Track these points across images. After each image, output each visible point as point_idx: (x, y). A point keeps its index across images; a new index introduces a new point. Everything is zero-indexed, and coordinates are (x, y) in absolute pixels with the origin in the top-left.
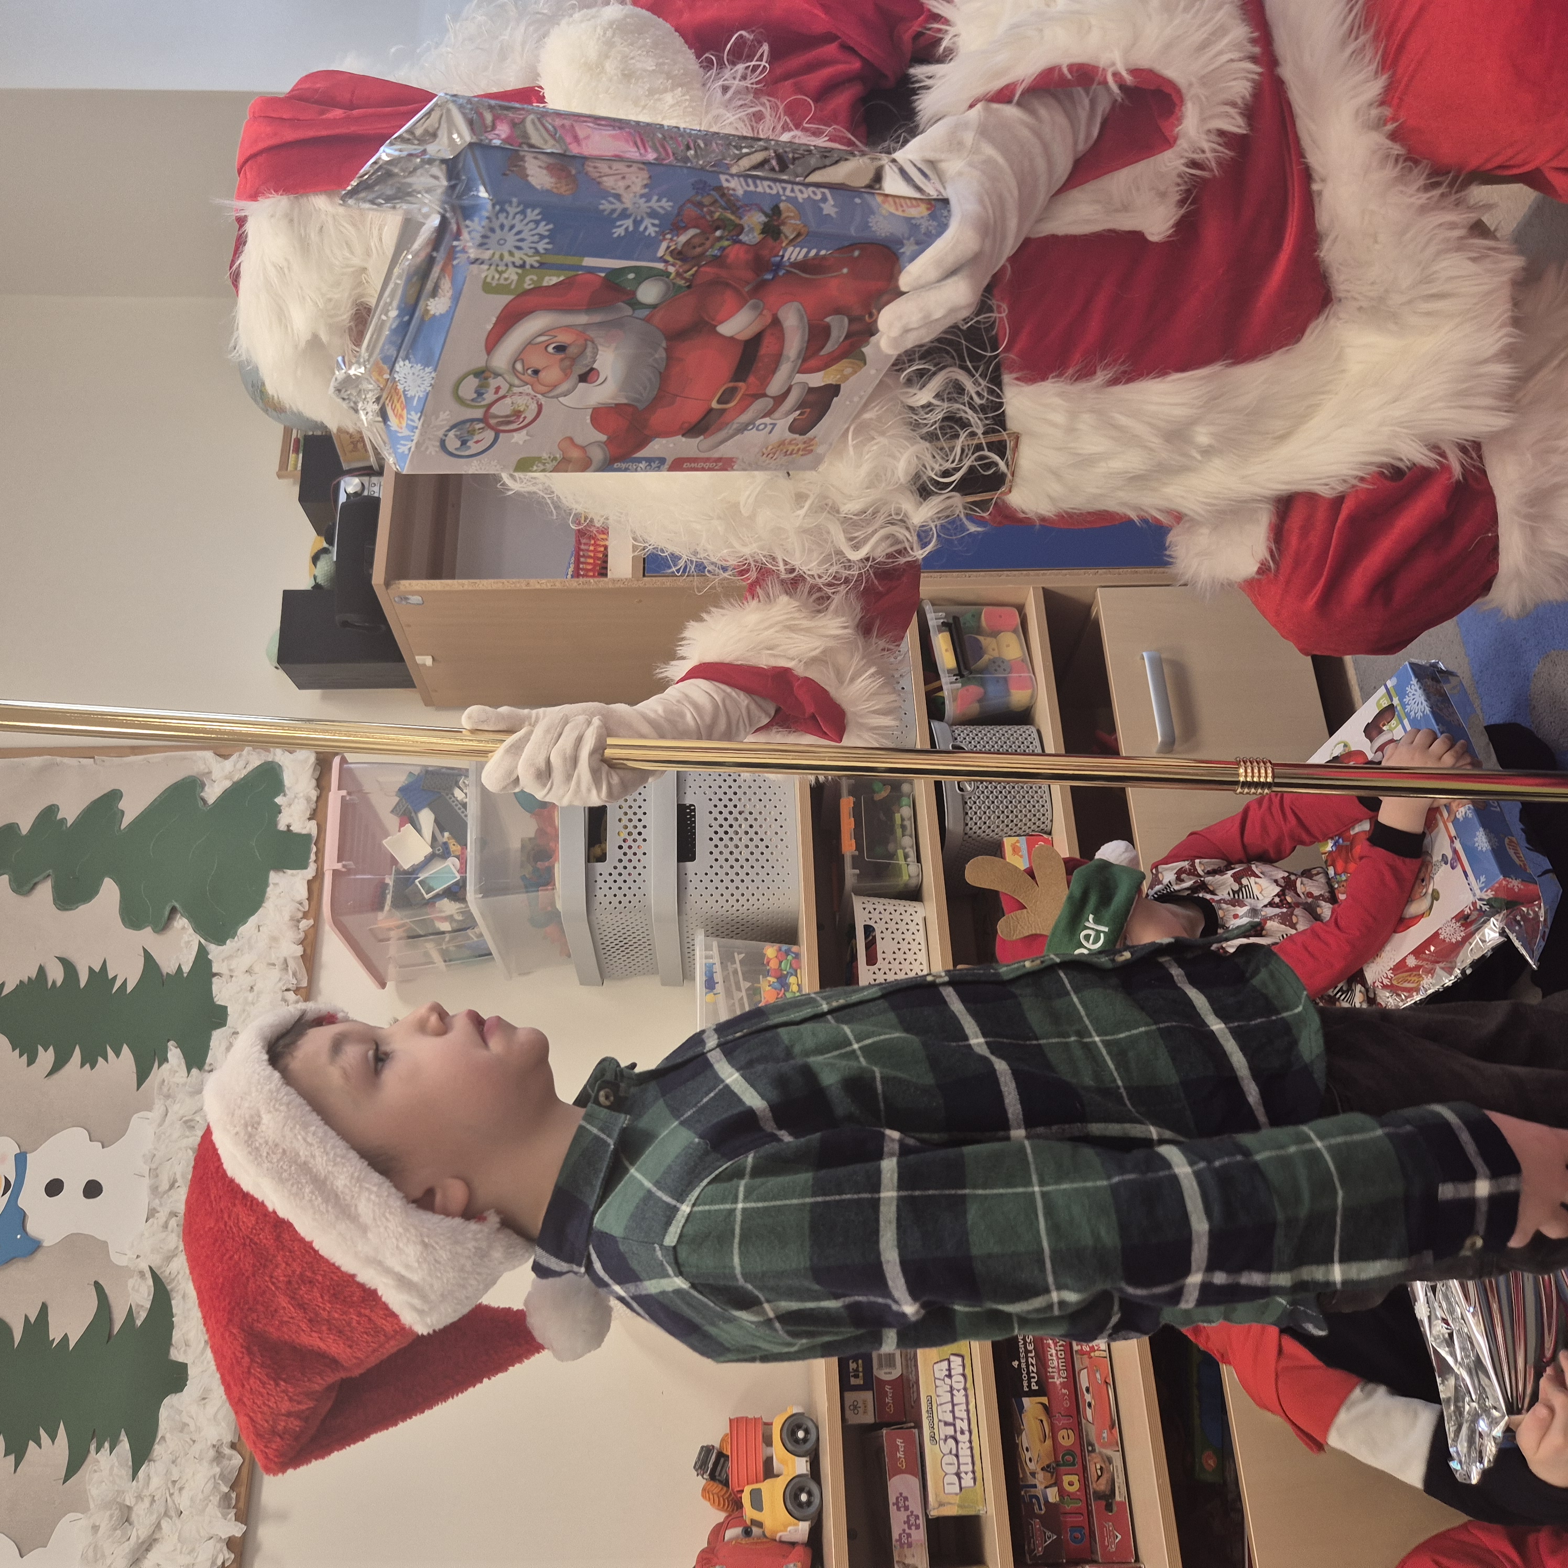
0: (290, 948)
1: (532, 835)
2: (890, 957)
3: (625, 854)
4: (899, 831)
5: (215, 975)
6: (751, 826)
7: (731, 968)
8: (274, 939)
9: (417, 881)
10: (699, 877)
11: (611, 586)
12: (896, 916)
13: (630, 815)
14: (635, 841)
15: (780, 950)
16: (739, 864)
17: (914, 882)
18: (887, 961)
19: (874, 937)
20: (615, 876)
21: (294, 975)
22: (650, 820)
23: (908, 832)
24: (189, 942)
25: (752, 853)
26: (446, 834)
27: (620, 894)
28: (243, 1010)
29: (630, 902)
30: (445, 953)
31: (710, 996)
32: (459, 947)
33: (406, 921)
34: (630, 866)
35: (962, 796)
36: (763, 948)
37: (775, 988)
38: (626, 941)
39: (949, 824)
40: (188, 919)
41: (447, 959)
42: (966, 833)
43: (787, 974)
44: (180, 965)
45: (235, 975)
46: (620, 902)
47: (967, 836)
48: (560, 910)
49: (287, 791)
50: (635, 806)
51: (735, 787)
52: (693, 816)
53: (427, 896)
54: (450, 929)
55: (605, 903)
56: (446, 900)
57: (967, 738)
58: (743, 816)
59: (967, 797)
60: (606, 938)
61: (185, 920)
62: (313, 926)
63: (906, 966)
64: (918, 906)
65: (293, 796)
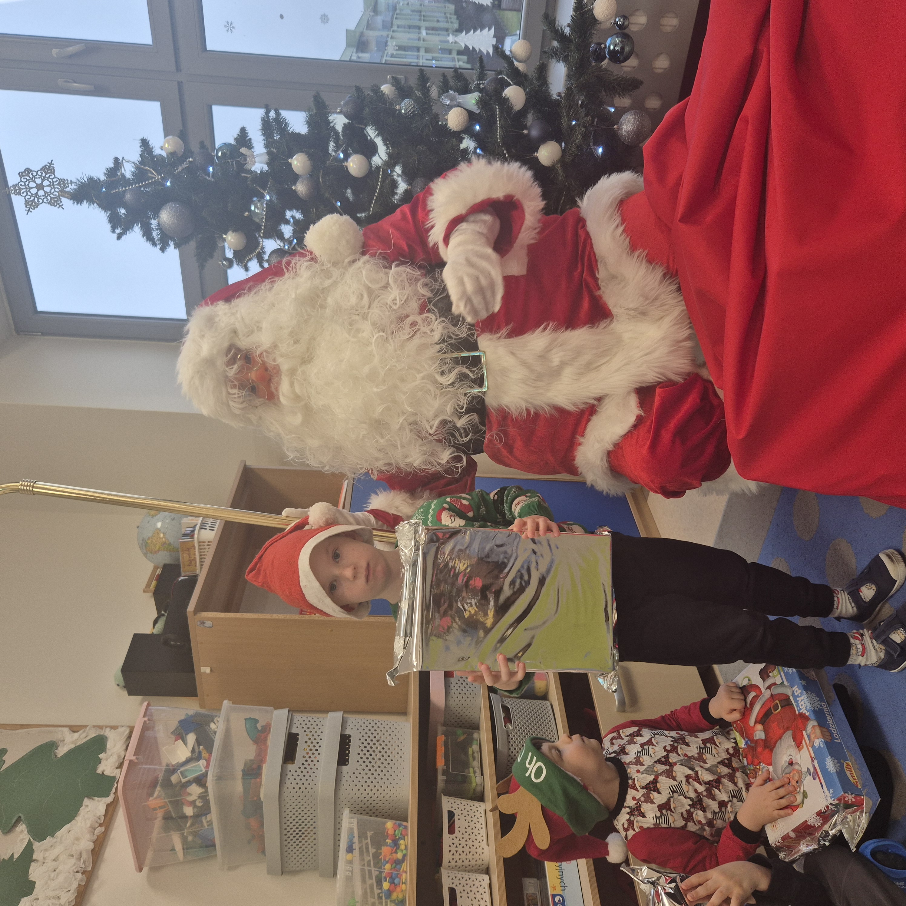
0: (86, 844)
1: (252, 758)
2: (463, 830)
3: (306, 761)
4: (471, 759)
5: (34, 861)
6: (383, 748)
7: (364, 842)
8: (77, 839)
9: (179, 771)
10: (349, 775)
11: (317, 619)
12: (468, 808)
13: (312, 740)
14: (313, 754)
15: (395, 823)
16: (374, 769)
17: (479, 789)
18: (461, 833)
19: (454, 820)
20: (299, 772)
21: (84, 862)
22: (323, 743)
23: (476, 759)
24: (22, 840)
25: (382, 763)
26: (201, 747)
27: (300, 783)
28: (46, 884)
29: (306, 788)
30: (184, 839)
31: (349, 856)
32: (195, 834)
33: (167, 800)
34: (308, 767)
35: (507, 732)
36: (385, 823)
37: (391, 847)
38: (300, 828)
39: (499, 746)
40: (26, 825)
41: (185, 847)
42: (510, 755)
43: (399, 838)
44: (13, 854)
45: (46, 861)
46: (300, 788)
47: (510, 758)
48: (262, 800)
49: (107, 751)
50: (316, 735)
51: (375, 727)
52: (350, 741)
53: (183, 780)
54: (192, 814)
55: (291, 789)
56: (194, 784)
57: (511, 703)
58: (379, 743)
59: (510, 732)
60: (288, 823)
61: (24, 826)
62: (103, 832)
63: (473, 837)
64: (481, 804)
65: (110, 754)
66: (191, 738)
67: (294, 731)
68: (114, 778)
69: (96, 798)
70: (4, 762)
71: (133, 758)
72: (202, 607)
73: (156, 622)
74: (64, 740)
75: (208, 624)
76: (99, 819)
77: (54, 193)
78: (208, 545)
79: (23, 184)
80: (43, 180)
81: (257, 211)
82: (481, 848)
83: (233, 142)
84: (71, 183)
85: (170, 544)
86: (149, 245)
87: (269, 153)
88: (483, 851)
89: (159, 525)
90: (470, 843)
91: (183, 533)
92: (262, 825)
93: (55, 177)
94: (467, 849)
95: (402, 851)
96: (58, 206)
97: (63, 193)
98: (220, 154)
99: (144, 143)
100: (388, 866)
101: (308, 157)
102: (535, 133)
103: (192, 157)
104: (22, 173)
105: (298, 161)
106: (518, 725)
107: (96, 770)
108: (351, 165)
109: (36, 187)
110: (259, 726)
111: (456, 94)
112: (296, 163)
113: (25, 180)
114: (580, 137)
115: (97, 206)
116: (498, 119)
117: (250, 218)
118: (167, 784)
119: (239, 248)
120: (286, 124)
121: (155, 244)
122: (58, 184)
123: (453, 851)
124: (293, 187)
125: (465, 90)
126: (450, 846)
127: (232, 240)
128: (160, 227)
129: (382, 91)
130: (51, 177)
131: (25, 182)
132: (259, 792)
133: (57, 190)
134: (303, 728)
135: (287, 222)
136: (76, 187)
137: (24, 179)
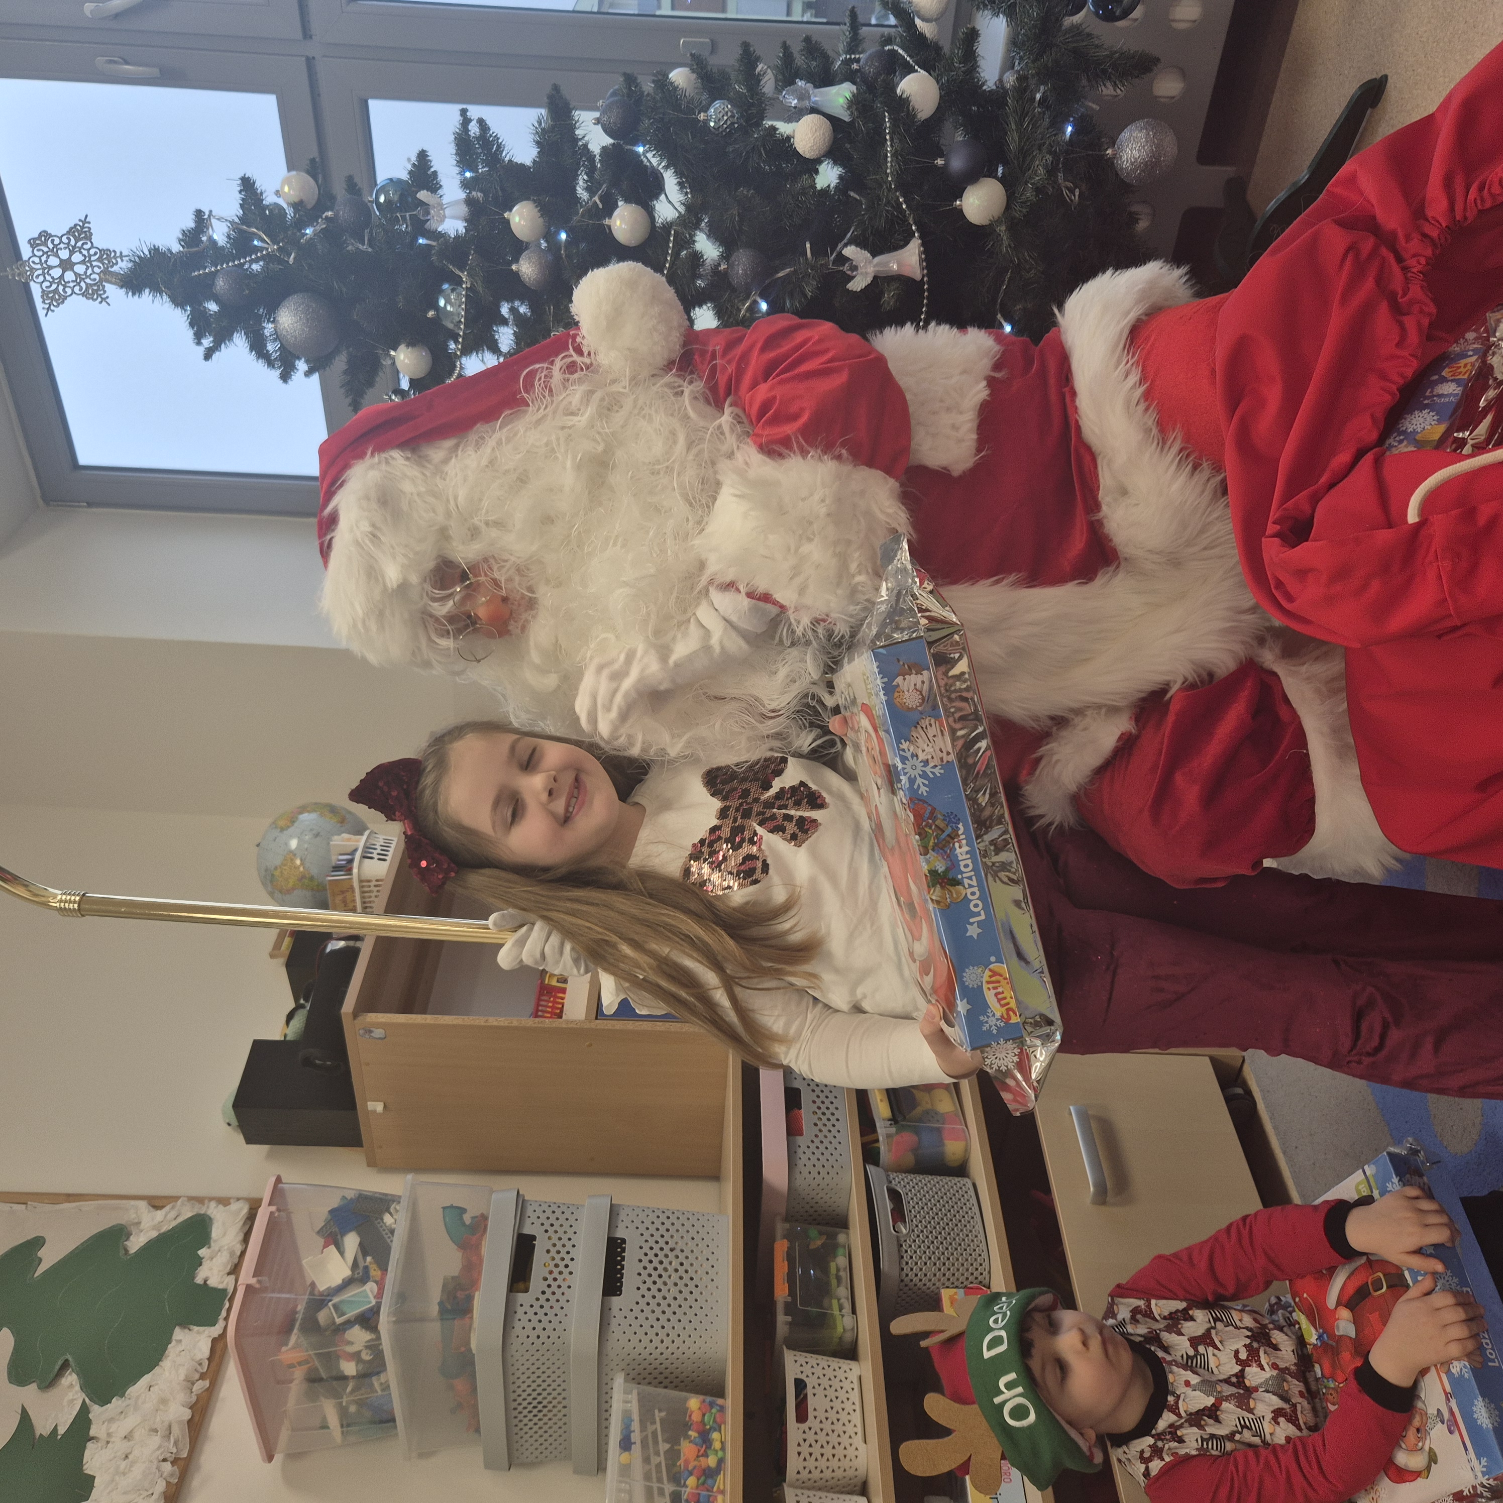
0: (178, 1412)
1: (457, 1274)
2: (821, 1415)
3: (549, 1286)
4: (834, 1282)
5: (92, 1438)
6: (682, 1264)
7: (650, 1428)
8: (164, 1401)
9: (330, 1304)
10: (623, 1313)
11: (564, 1026)
12: (829, 1373)
13: (559, 1247)
14: (561, 1273)
15: (704, 1401)
16: (666, 1302)
17: (848, 1337)
18: (818, 1420)
19: (806, 1395)
20: (536, 1308)
21: (176, 1443)
22: (578, 1254)
23: (844, 1280)
24: (73, 1400)
25: (681, 1292)
26: (369, 1259)
27: (539, 1327)
28: (113, 1481)
29: (549, 1337)
30: (343, 1412)
31: (625, 1456)
32: (361, 1403)
33: (311, 1353)
34: (553, 1299)
35: (898, 1238)
36: (686, 1400)
37: (696, 1444)
38: (540, 1398)
39: (884, 1265)
40: (78, 1375)
41: (345, 1423)
42: (902, 1281)
43: (710, 1429)
44: (56, 1425)
45: (112, 1440)
46: (538, 1337)
47: (903, 1284)
48: (474, 1352)
49: (212, 1244)
50: (565, 1238)
51: (668, 1224)
52: (624, 1250)
53: (339, 1321)
54: (354, 1373)
55: (523, 1338)
56: (357, 1327)
57: (902, 1183)
58: (674, 1253)
59: (902, 1239)
60: (519, 1391)
61: (74, 1376)
62: (208, 1389)
63: (838, 1427)
64: (853, 1364)
65: (217, 1249)
66: (351, 1241)
67: (527, 1230)
68: (224, 1291)
69: (196, 1328)
70: (40, 1260)
71: (253, 1281)
72: (367, 1004)
73: (290, 1017)
74: (139, 1223)
75: (378, 1033)
76: (200, 1364)
77: (93, 277)
78: (376, 886)
79: (37, 260)
80: (72, 253)
81: (449, 308)
82: (854, 1447)
83: (405, 176)
84: (121, 256)
85: (312, 878)
86: (260, 366)
87: (469, 202)
88: (856, 1453)
89: (294, 844)
90: (833, 1439)
91: (334, 865)
92: (474, 1389)
93: (92, 247)
94: (828, 1451)
95: (717, 1451)
96: (99, 299)
97: (107, 275)
98: (382, 199)
99: (247, 185)
100: (691, 1481)
101: (539, 211)
102: (957, 163)
103: (332, 210)
104: (34, 239)
105: (521, 217)
106: (917, 1226)
107: (194, 1278)
108: (618, 223)
109: (59, 266)
110: (467, 1218)
111: (810, 85)
112: (517, 219)
113: (40, 253)
114: (1041, 171)
115: (168, 300)
116: (888, 137)
117: (437, 321)
118: (311, 1326)
119: (419, 374)
120: (499, 146)
121: (270, 364)
122: (97, 260)
123: (805, 1454)
124: (514, 267)
125: (825, 79)
126: (799, 1445)
127: (406, 361)
128: (277, 336)
129: (672, 83)
130: (85, 247)
131: (40, 257)
132: (469, 1338)
133: (97, 270)
134: (543, 1224)
135: (504, 322)
136: (130, 265)
137: (38, 250)
